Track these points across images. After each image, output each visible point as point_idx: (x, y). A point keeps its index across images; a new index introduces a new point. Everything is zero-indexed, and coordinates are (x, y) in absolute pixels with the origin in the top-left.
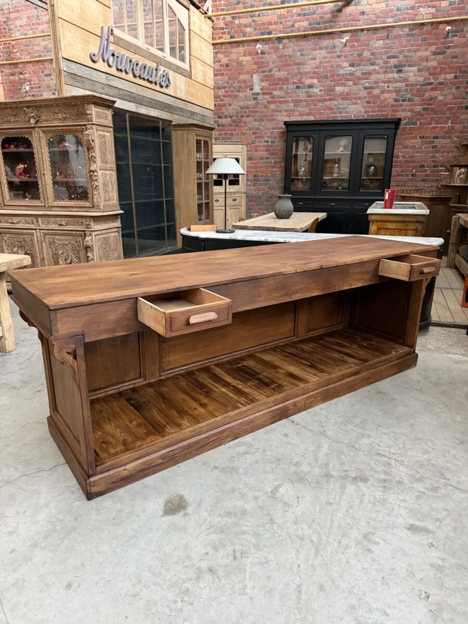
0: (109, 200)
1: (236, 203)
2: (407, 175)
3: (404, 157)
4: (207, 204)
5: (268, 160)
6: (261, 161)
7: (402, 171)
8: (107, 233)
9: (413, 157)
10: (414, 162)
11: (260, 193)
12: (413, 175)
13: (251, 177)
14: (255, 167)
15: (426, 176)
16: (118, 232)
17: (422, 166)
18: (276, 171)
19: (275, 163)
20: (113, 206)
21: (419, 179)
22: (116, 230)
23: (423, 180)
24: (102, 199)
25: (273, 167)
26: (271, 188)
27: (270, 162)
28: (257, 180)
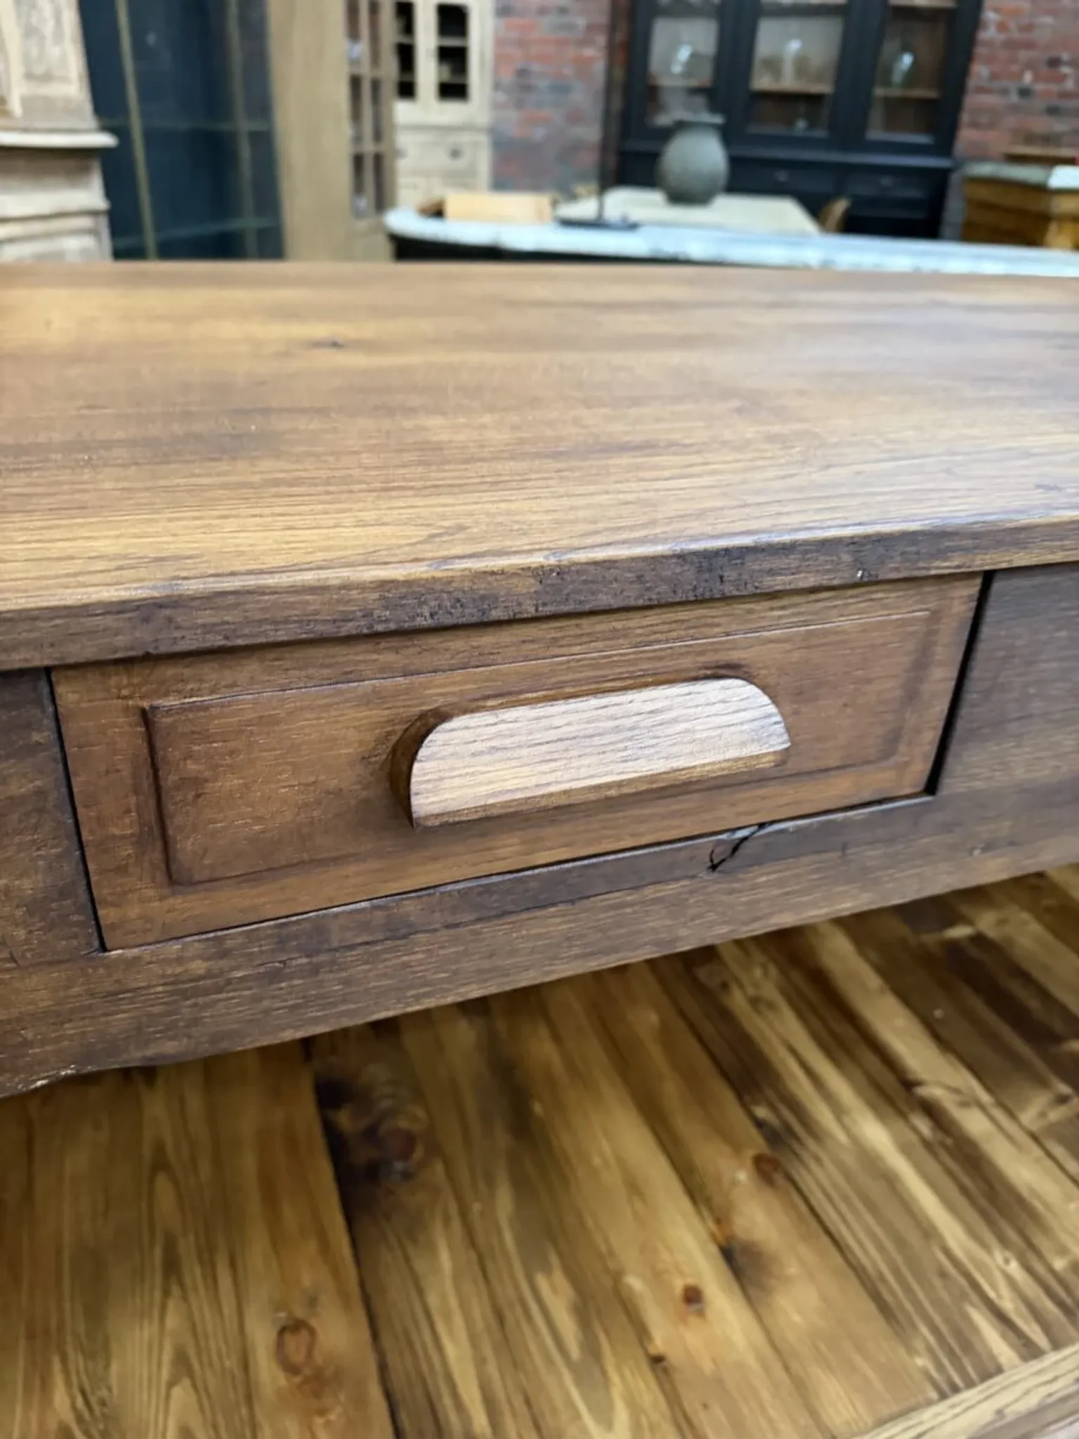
0: (47, 78)
1: (461, 163)
2: (1004, 92)
3: (1002, 27)
4: (378, 159)
5: (565, 19)
6: (547, 21)
7: (994, 76)
8: (48, 236)
9: (1029, 28)
10: (1030, 45)
11: (539, 133)
12: (1025, 93)
13: (508, 77)
14: (522, 43)
15: (1065, 95)
16: (93, 232)
17: (1054, 63)
18: (589, 61)
19: (590, 28)
20: (68, 108)
21: (1039, 104)
22: (86, 222)
23: (1053, 111)
24: (17, 71)
25: (582, 43)
26: (574, 117)
27: (570, 27)
28: (527, 88)
